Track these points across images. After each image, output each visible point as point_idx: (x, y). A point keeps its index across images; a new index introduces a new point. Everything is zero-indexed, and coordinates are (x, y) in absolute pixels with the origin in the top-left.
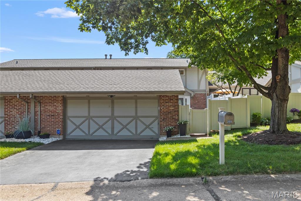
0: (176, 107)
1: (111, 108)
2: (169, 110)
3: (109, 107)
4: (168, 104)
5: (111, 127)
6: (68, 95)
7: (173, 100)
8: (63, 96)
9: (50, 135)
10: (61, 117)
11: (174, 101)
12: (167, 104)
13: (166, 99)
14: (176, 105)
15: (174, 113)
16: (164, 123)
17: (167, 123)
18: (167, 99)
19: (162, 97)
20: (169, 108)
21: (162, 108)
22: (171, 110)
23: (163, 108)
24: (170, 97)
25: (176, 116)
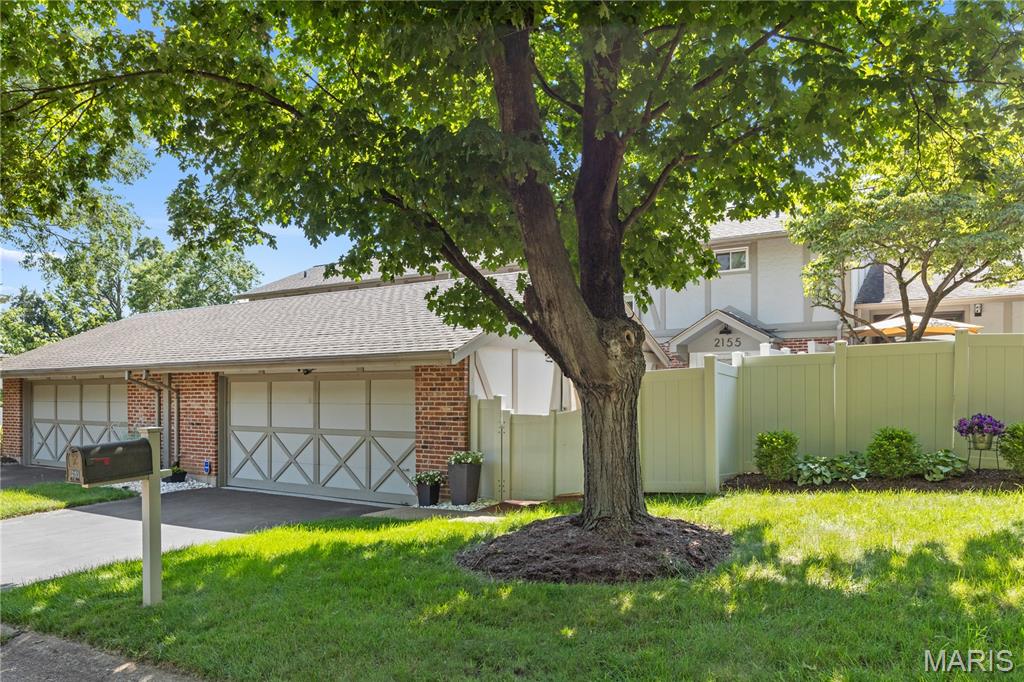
0: (456, 404)
1: (312, 405)
2: (440, 414)
3: (310, 403)
4: (438, 394)
5: (312, 462)
6: (227, 371)
7: (450, 379)
8: (216, 374)
9: (185, 473)
10: (213, 428)
11: (452, 384)
12: (435, 394)
13: (431, 379)
14: (458, 399)
15: (454, 424)
16: (427, 457)
17: (434, 457)
18: (435, 376)
19: (422, 370)
20: (438, 409)
21: (420, 407)
22: (444, 414)
23: (424, 409)
24: (443, 370)
25: (457, 434)
